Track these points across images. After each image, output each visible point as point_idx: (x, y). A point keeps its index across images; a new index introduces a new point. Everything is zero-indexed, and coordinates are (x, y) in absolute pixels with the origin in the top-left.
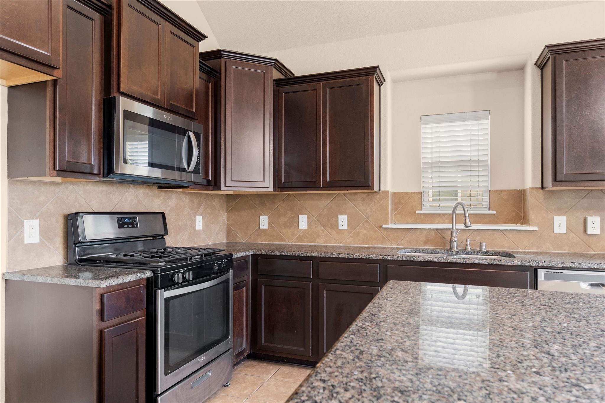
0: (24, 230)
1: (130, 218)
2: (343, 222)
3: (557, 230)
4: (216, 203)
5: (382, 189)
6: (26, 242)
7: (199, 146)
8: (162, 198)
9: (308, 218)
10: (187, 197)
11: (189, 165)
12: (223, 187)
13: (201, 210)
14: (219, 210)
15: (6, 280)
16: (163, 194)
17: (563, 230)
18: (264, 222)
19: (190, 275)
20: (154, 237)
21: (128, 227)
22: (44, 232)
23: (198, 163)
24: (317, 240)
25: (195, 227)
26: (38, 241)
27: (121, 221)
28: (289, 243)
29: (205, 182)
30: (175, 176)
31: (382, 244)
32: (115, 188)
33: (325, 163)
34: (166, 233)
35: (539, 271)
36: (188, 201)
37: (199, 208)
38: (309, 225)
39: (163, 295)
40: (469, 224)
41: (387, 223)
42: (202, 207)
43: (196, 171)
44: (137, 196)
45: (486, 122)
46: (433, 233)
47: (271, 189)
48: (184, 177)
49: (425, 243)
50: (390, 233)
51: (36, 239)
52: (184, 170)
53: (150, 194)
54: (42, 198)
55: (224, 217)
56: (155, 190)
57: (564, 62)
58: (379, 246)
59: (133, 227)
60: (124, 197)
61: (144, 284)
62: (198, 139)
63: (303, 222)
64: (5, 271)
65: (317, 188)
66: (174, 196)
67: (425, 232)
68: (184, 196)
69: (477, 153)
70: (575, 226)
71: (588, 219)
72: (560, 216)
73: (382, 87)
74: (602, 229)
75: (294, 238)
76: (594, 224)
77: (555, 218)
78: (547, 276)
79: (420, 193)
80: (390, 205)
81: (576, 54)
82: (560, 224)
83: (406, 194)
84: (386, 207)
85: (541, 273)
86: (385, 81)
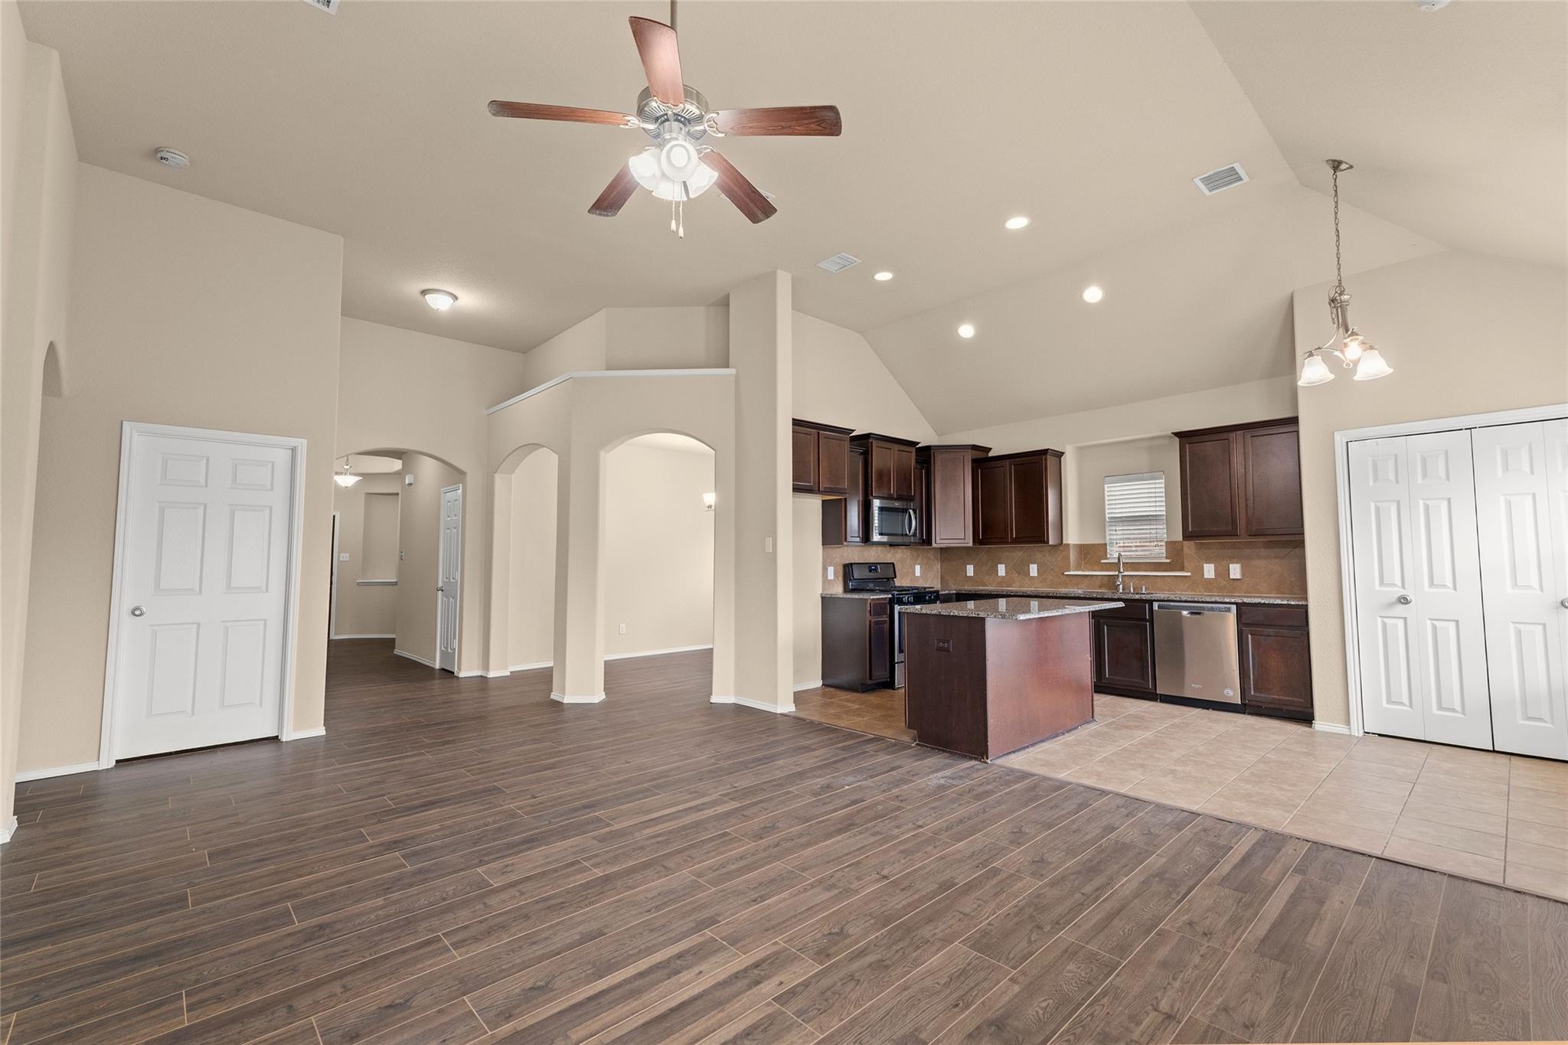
0: (827, 572)
1: (874, 565)
2: (1034, 570)
3: (1206, 576)
4: (931, 555)
5: (1064, 542)
6: (828, 581)
7: (916, 518)
9: (1006, 567)
10: (909, 552)
11: (910, 532)
12: (934, 544)
13: (919, 561)
14: (933, 560)
15: (822, 597)
16: (893, 550)
17: (1212, 576)
18: (970, 570)
19: (911, 599)
20: (888, 579)
21: (874, 572)
22: (835, 573)
23: (916, 529)
24: (1013, 585)
25: (915, 574)
26: (833, 578)
27: (870, 568)
28: (991, 588)
29: (921, 541)
30: (899, 540)
31: (1065, 588)
32: (865, 548)
33: (1012, 524)
34: (895, 577)
35: (1154, 603)
36: (909, 555)
37: (917, 559)
38: (1006, 572)
39: (897, 608)
40: (1122, 570)
41: (1069, 571)
42: (920, 558)
43: (915, 535)
44: (877, 552)
45: (1161, 481)
46: (1106, 579)
47: (971, 544)
48: (906, 540)
49: (1100, 587)
50: (1071, 578)
51: (831, 577)
52: (906, 535)
53: (886, 551)
54: (835, 556)
55: (938, 566)
56: (888, 548)
57: (1187, 445)
58: (1063, 590)
59: (877, 571)
60: (870, 552)
61: (887, 601)
62: (915, 513)
63: (1002, 570)
64: (820, 593)
65: (1007, 543)
66: (900, 551)
67: (1099, 577)
68: (906, 551)
69: (1154, 509)
70: (1223, 573)
71: (1232, 566)
72: (1208, 563)
73: (1062, 458)
74: (1243, 574)
75: (1000, 584)
76: (1235, 571)
77: (1205, 565)
78: (1159, 607)
79: (1106, 544)
80: (1073, 556)
81: (1196, 439)
82: (1209, 571)
83: (1093, 545)
84: (1068, 558)
85: (1156, 606)
86: (1063, 453)
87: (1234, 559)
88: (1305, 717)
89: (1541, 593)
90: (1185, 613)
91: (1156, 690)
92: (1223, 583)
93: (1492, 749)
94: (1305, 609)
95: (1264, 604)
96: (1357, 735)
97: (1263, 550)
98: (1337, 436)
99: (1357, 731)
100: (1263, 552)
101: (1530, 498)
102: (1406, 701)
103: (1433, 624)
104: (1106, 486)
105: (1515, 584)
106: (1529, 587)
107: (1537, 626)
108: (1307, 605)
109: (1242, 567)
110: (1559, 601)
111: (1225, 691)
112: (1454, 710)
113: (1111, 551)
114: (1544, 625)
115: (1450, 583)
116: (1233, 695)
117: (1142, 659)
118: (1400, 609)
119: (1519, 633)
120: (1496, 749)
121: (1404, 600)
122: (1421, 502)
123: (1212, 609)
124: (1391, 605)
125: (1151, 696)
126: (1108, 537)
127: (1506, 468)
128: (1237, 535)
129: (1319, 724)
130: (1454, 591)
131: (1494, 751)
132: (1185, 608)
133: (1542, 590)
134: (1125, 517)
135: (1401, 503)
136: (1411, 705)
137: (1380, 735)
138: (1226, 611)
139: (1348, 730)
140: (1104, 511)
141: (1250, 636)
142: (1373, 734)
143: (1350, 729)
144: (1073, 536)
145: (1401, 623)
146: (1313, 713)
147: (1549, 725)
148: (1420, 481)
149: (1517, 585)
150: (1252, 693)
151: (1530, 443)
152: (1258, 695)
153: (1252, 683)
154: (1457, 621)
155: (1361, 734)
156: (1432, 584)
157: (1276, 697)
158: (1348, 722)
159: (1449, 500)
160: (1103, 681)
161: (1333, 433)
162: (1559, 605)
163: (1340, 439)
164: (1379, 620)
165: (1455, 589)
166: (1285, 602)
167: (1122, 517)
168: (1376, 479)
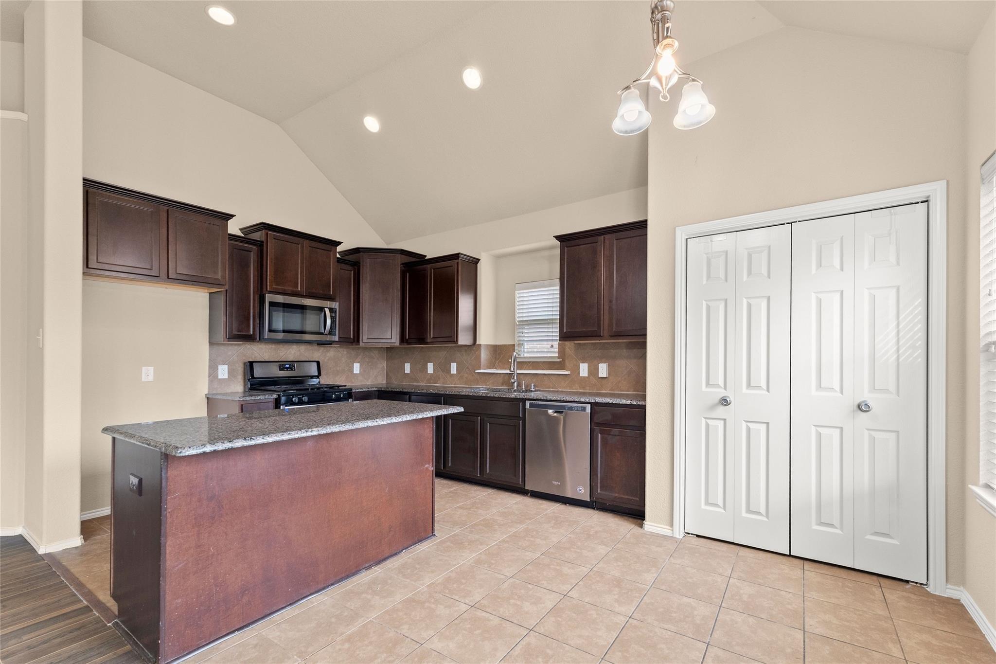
0: (218, 372)
1: (290, 365)
2: (454, 368)
3: (582, 375)
6: (219, 378)
7: (332, 317)
8: (321, 351)
9: (433, 365)
10: (345, 350)
11: (325, 330)
12: (361, 343)
13: (353, 359)
14: (378, 359)
15: (208, 398)
16: (322, 349)
17: (586, 374)
18: (407, 368)
19: (305, 398)
20: (311, 377)
21: (287, 370)
22: (231, 372)
23: (332, 329)
24: (439, 382)
25: (353, 371)
26: (227, 377)
27: (283, 366)
28: (422, 384)
29: (347, 340)
31: (477, 385)
32: (281, 346)
33: (430, 322)
34: (321, 375)
35: (526, 401)
36: (345, 353)
38: (434, 370)
40: (515, 369)
41: (479, 369)
42: (360, 357)
43: (331, 333)
44: (300, 350)
47: (400, 344)
50: (481, 376)
51: (226, 376)
52: (322, 334)
53: (311, 349)
54: (230, 353)
56: (316, 347)
57: (565, 249)
58: (475, 386)
59: (292, 370)
60: (289, 351)
62: (332, 312)
63: (430, 368)
64: (207, 393)
65: (426, 343)
68: (342, 349)
69: (551, 313)
70: (593, 371)
71: (600, 365)
72: (584, 363)
73: (478, 265)
74: (609, 373)
75: (429, 381)
76: (603, 370)
77: (581, 364)
78: (531, 405)
79: (514, 345)
80: (484, 355)
81: (573, 242)
82: (584, 370)
83: (505, 345)
84: (479, 357)
85: (528, 403)
86: (479, 260)
87: (602, 359)
88: (637, 515)
89: (841, 396)
90: (550, 412)
91: (525, 486)
92: (594, 381)
93: (789, 554)
94: (643, 408)
95: (612, 403)
96: (678, 537)
97: (625, 350)
98: (678, 231)
99: (679, 534)
100: (625, 352)
101: (838, 295)
102: (721, 503)
103: (747, 426)
104: (517, 292)
105: (819, 386)
106: (832, 389)
107: (834, 429)
108: (645, 406)
109: (609, 366)
110: (856, 403)
111: (578, 489)
112: (759, 513)
113: (519, 351)
114: (841, 428)
115: (764, 385)
116: (583, 492)
117: (515, 456)
118: (721, 411)
119: (819, 435)
120: (791, 554)
121: (725, 402)
122: (745, 301)
123: (571, 408)
124: (713, 407)
125: (521, 491)
126: (517, 339)
127: (820, 265)
128: (601, 336)
129: (650, 525)
130: (767, 393)
131: (790, 556)
132: (551, 407)
133: (842, 392)
134: (529, 320)
135: (728, 301)
136: (724, 508)
137: (697, 536)
138: (582, 410)
139: (671, 532)
140: (514, 315)
141: (599, 434)
142: (692, 534)
143: (673, 530)
144: (485, 338)
145: (721, 424)
146: (644, 512)
147: (838, 531)
148: (745, 278)
149: (820, 387)
150: (599, 491)
151: (843, 237)
152: (604, 493)
153: (599, 481)
154: (768, 424)
155: (682, 534)
156: (749, 385)
157: (617, 495)
158: (672, 525)
159: (769, 298)
160: (485, 476)
161: (675, 228)
162: (856, 408)
163: (681, 235)
164: (704, 420)
165: (768, 390)
166: (628, 402)
167: (527, 321)
168: (709, 277)
